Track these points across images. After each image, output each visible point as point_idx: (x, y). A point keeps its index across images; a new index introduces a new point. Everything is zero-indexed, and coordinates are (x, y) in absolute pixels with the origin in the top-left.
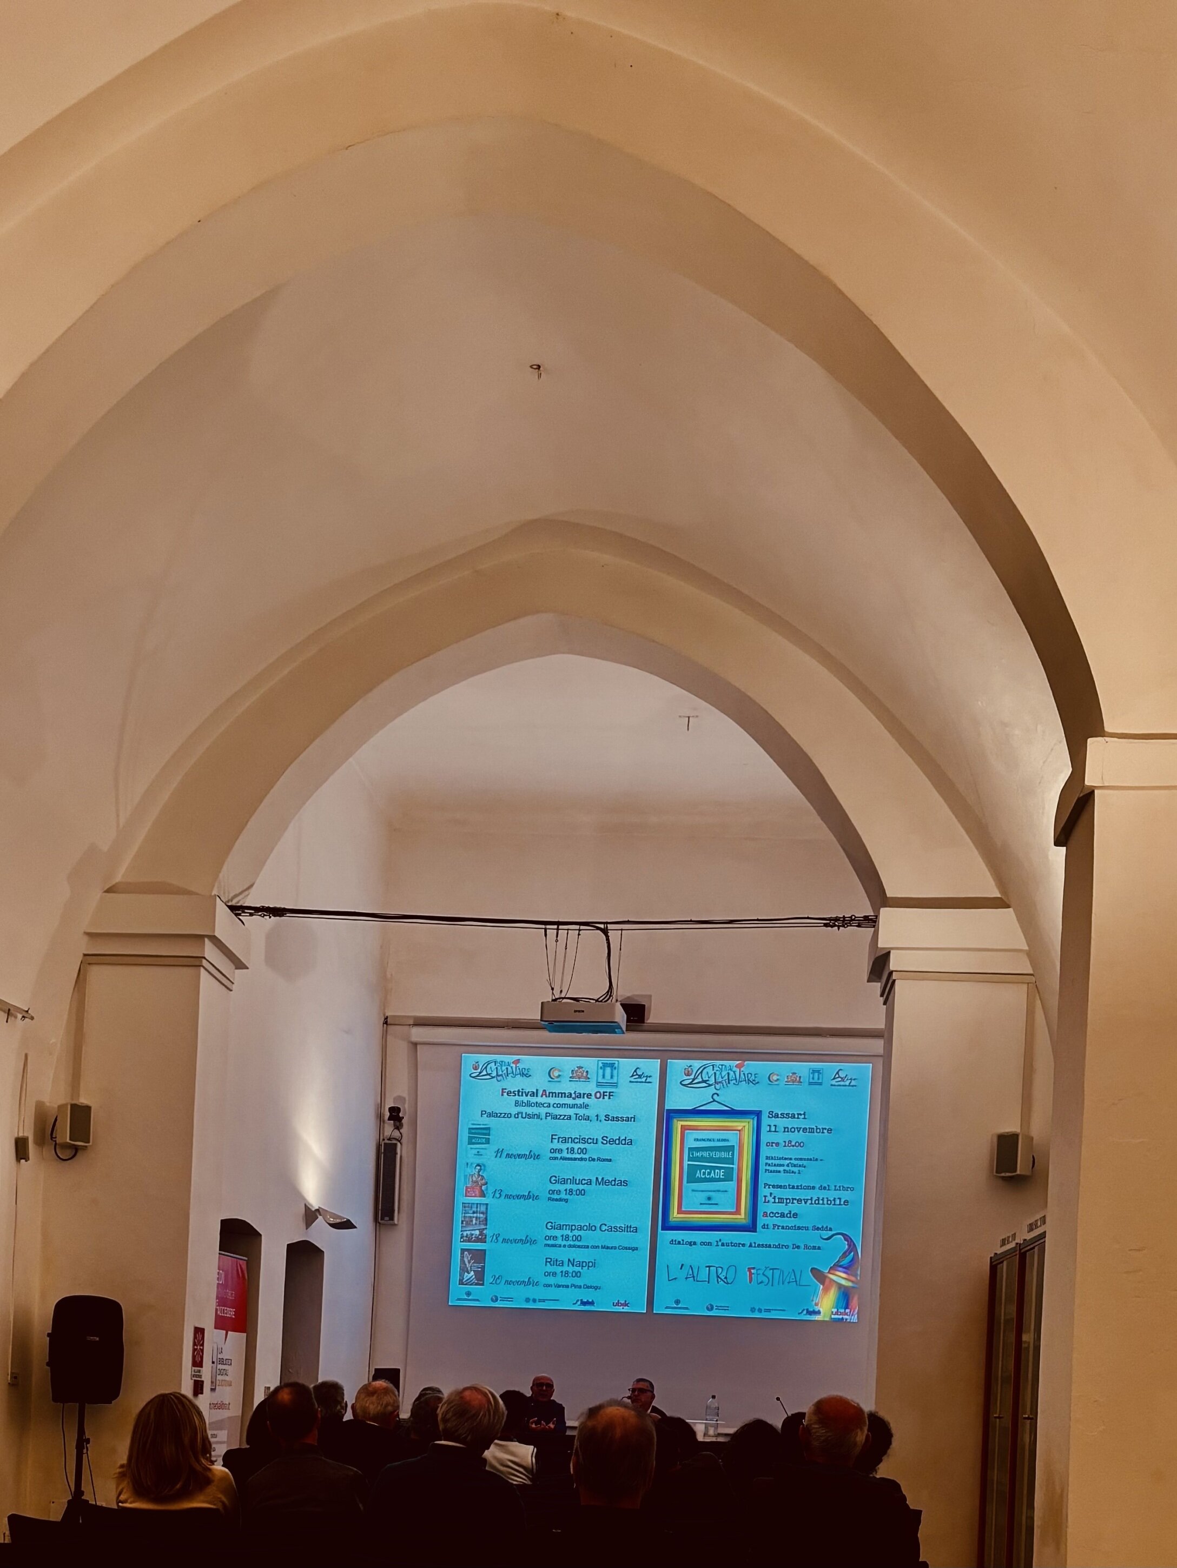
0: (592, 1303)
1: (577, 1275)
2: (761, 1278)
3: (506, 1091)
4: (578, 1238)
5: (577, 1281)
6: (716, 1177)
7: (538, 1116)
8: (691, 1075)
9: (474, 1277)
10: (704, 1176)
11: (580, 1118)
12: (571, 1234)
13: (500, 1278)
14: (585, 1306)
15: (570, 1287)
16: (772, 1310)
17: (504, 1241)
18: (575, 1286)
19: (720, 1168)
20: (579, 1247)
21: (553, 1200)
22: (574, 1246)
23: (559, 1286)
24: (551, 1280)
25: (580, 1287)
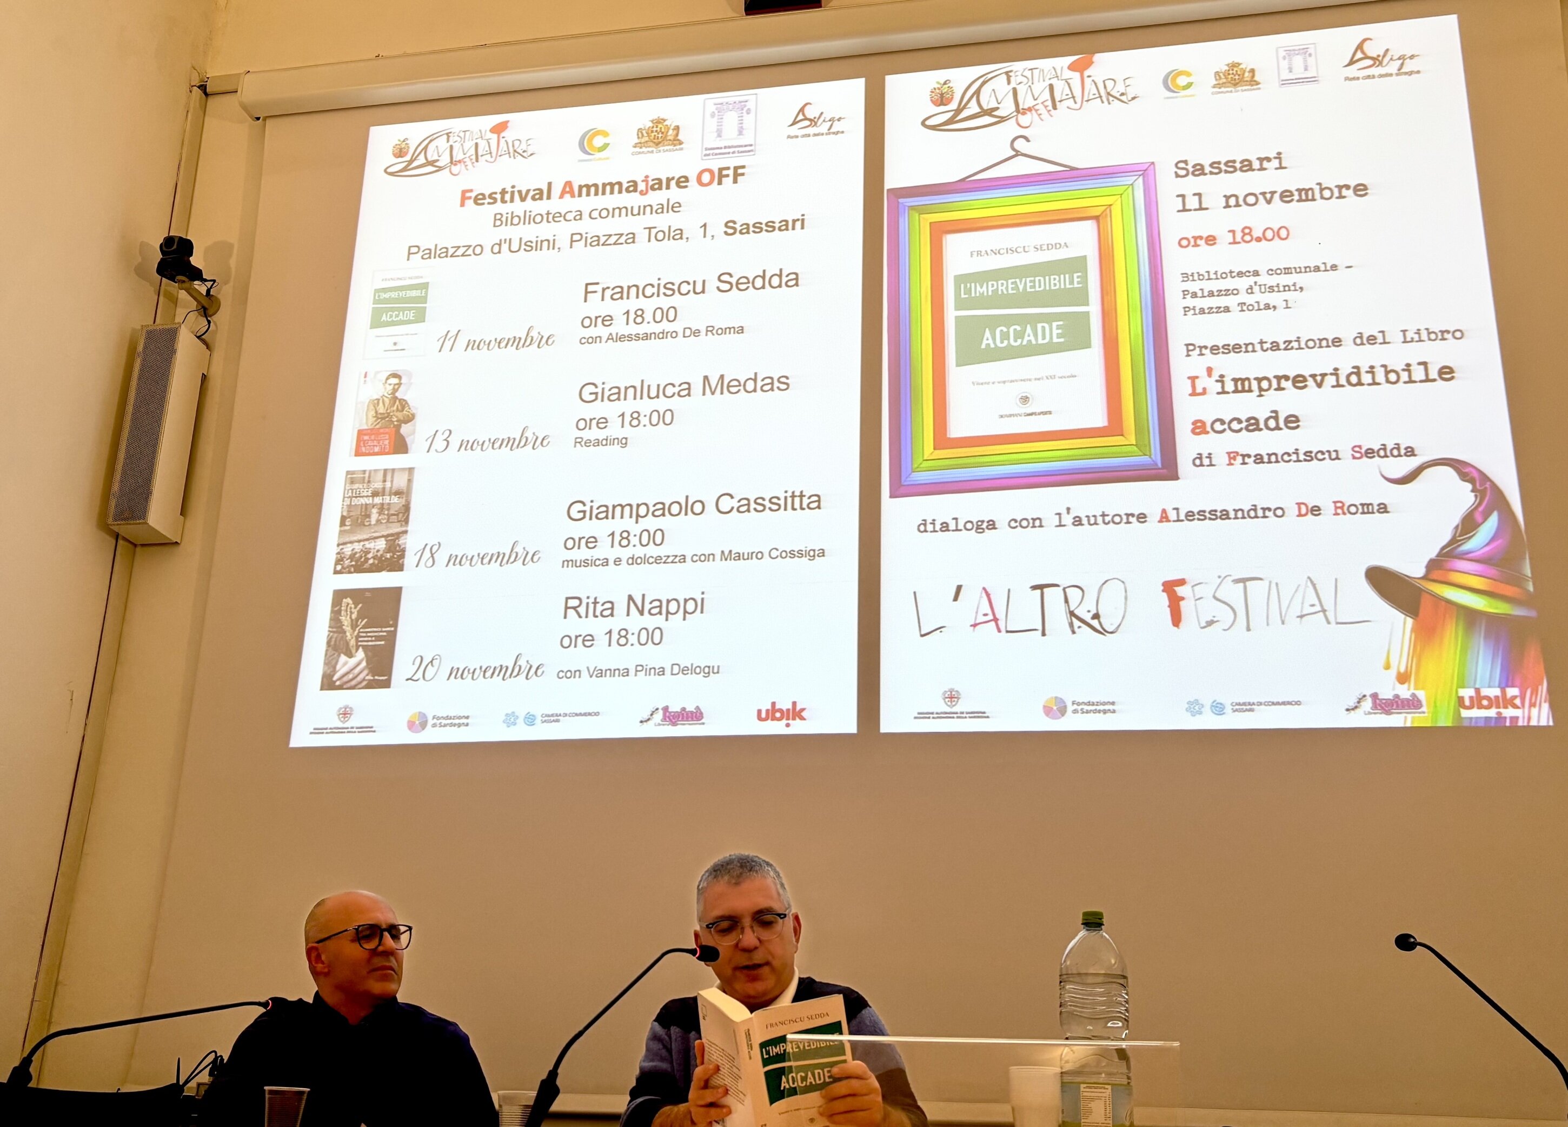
0: (696, 716)
1: (652, 637)
2: (1210, 609)
3: (473, 195)
4: (653, 538)
5: (652, 656)
6: (1040, 341)
7: (552, 244)
8: (949, 101)
9: (364, 664)
10: (1006, 342)
11: (660, 236)
12: (635, 529)
13: (436, 663)
14: (674, 724)
15: (632, 672)
16: (1260, 704)
17: (454, 560)
18: (649, 671)
19: (1049, 318)
20: (658, 560)
21: (588, 443)
22: (645, 560)
23: (601, 673)
24: (579, 657)
25: (662, 672)
